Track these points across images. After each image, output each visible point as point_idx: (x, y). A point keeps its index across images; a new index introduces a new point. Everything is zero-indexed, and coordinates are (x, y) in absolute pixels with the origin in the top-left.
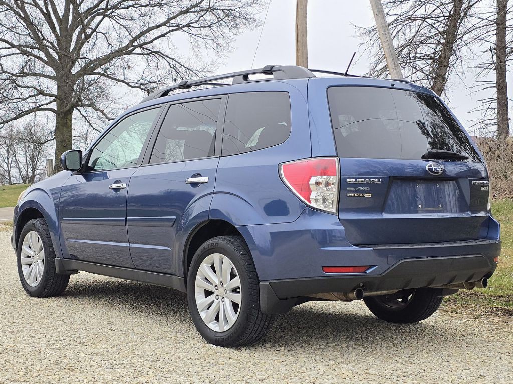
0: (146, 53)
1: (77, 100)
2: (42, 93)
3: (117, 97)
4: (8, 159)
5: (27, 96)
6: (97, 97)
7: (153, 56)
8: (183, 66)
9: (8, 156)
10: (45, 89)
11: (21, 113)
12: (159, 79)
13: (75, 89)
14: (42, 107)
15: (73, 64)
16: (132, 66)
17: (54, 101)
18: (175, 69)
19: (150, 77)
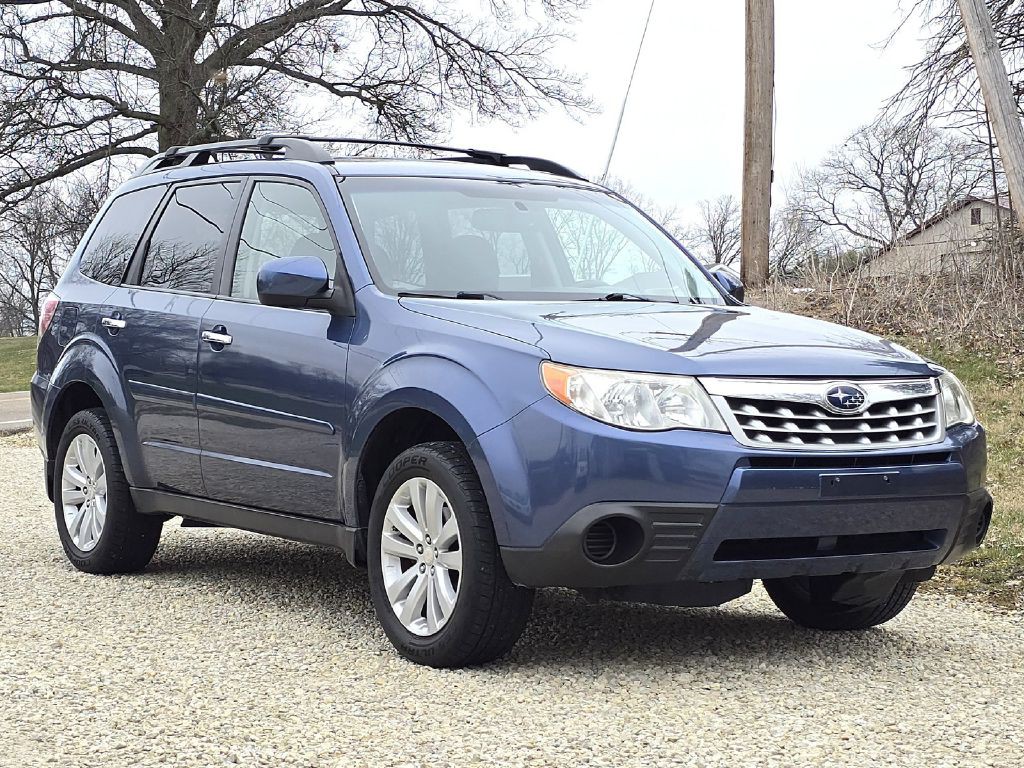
0: (375, 10)
1: (210, 128)
2: (123, 110)
3: (306, 119)
4: (32, 272)
5: (88, 118)
6: (257, 119)
7: (392, 16)
8: (467, 42)
9: (32, 263)
10: (132, 102)
11: (73, 159)
12: (406, 74)
13: (203, 99)
14: (125, 145)
15: (200, 39)
16: (341, 41)
17: (153, 129)
18: (446, 47)
19: (383, 69)
